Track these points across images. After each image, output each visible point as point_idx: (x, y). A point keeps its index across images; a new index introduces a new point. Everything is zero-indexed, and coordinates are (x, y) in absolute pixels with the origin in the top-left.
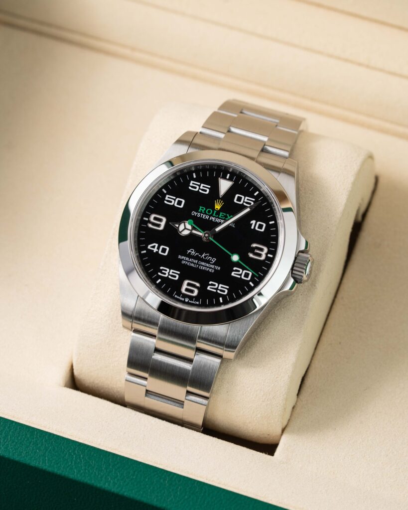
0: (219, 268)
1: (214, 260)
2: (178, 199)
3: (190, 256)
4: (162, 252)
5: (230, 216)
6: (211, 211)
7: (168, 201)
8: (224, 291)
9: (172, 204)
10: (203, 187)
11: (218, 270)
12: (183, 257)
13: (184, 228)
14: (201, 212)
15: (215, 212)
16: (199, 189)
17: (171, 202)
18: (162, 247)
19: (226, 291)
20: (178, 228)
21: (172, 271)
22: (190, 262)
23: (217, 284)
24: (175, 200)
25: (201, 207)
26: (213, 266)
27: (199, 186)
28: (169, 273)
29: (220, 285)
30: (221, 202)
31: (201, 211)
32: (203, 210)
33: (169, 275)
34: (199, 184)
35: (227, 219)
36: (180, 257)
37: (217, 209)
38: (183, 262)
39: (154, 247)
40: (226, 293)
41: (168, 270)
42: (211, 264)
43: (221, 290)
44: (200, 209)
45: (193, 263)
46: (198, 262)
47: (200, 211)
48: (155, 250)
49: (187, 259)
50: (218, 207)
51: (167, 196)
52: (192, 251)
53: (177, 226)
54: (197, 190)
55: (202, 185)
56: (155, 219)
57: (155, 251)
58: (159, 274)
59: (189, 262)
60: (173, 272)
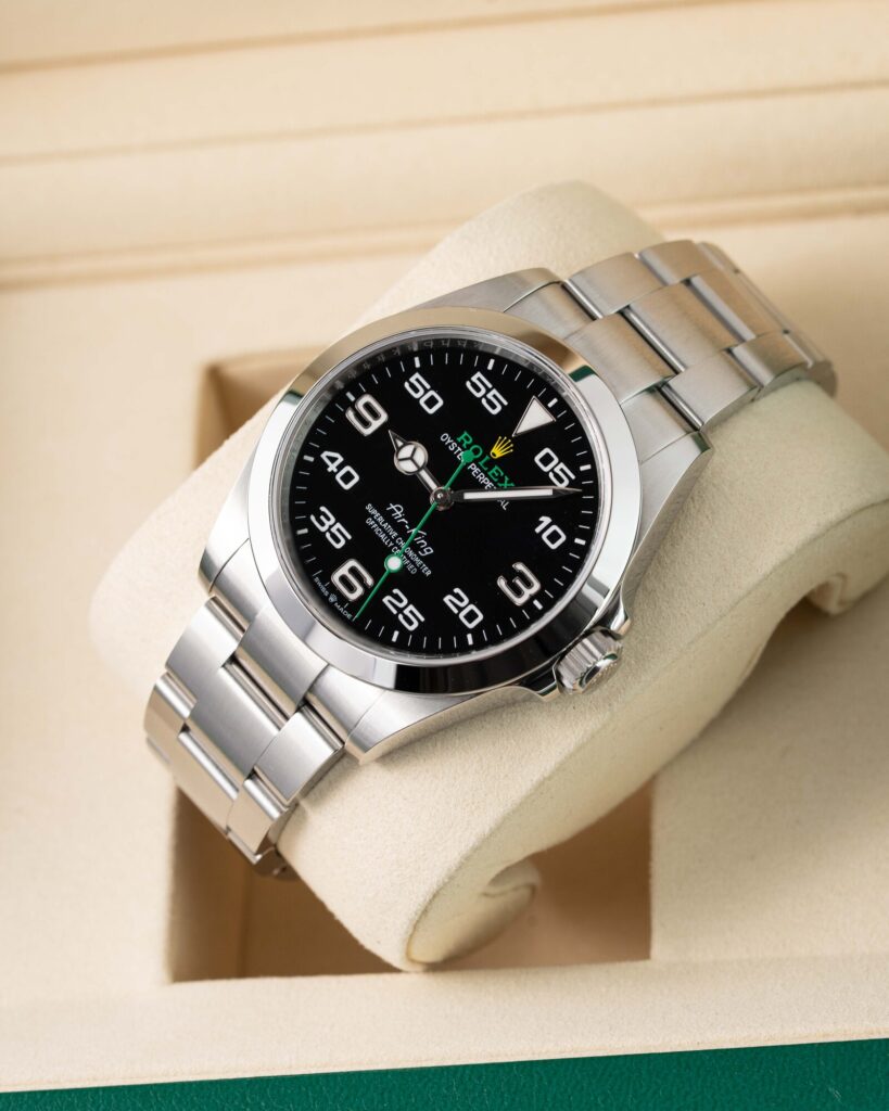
0: (429, 573)
1: (429, 551)
2: (432, 393)
3: (388, 517)
4: (342, 478)
5: (509, 482)
6: (481, 452)
7: (412, 386)
8: (411, 623)
9: (416, 396)
10: (495, 396)
11: (424, 575)
12: (374, 512)
13: (409, 455)
14: (460, 444)
15: (487, 458)
16: (485, 396)
17: (416, 391)
18: (348, 468)
19: (416, 624)
20: (399, 449)
21: (338, 525)
22: (382, 528)
23: (405, 601)
24: (426, 391)
25: (466, 434)
26: (419, 562)
27: (488, 390)
28: (331, 527)
29: (411, 607)
30: (509, 445)
31: (462, 441)
32: (466, 442)
33: (329, 530)
34: (490, 386)
35: (500, 485)
36: (369, 507)
37: (494, 455)
38: (370, 522)
39: (333, 461)
40: (411, 628)
41: (333, 519)
42: (419, 556)
43: (406, 618)
44: (462, 437)
45: (387, 534)
46: (396, 538)
47: (459, 440)
48: (332, 467)
49: (381, 519)
50: (498, 451)
51: (417, 375)
52: (399, 509)
53: (400, 444)
54: (478, 395)
55: (494, 392)
56: (368, 406)
57: (329, 470)
58: (313, 518)
59: (380, 527)
60: (338, 530)
